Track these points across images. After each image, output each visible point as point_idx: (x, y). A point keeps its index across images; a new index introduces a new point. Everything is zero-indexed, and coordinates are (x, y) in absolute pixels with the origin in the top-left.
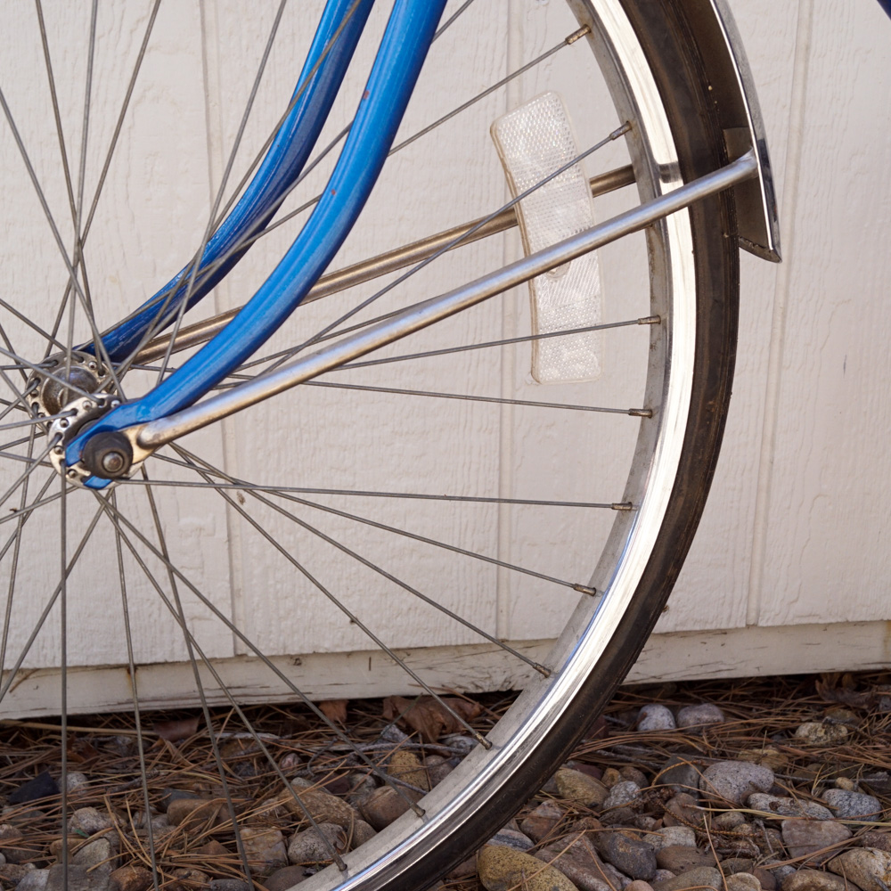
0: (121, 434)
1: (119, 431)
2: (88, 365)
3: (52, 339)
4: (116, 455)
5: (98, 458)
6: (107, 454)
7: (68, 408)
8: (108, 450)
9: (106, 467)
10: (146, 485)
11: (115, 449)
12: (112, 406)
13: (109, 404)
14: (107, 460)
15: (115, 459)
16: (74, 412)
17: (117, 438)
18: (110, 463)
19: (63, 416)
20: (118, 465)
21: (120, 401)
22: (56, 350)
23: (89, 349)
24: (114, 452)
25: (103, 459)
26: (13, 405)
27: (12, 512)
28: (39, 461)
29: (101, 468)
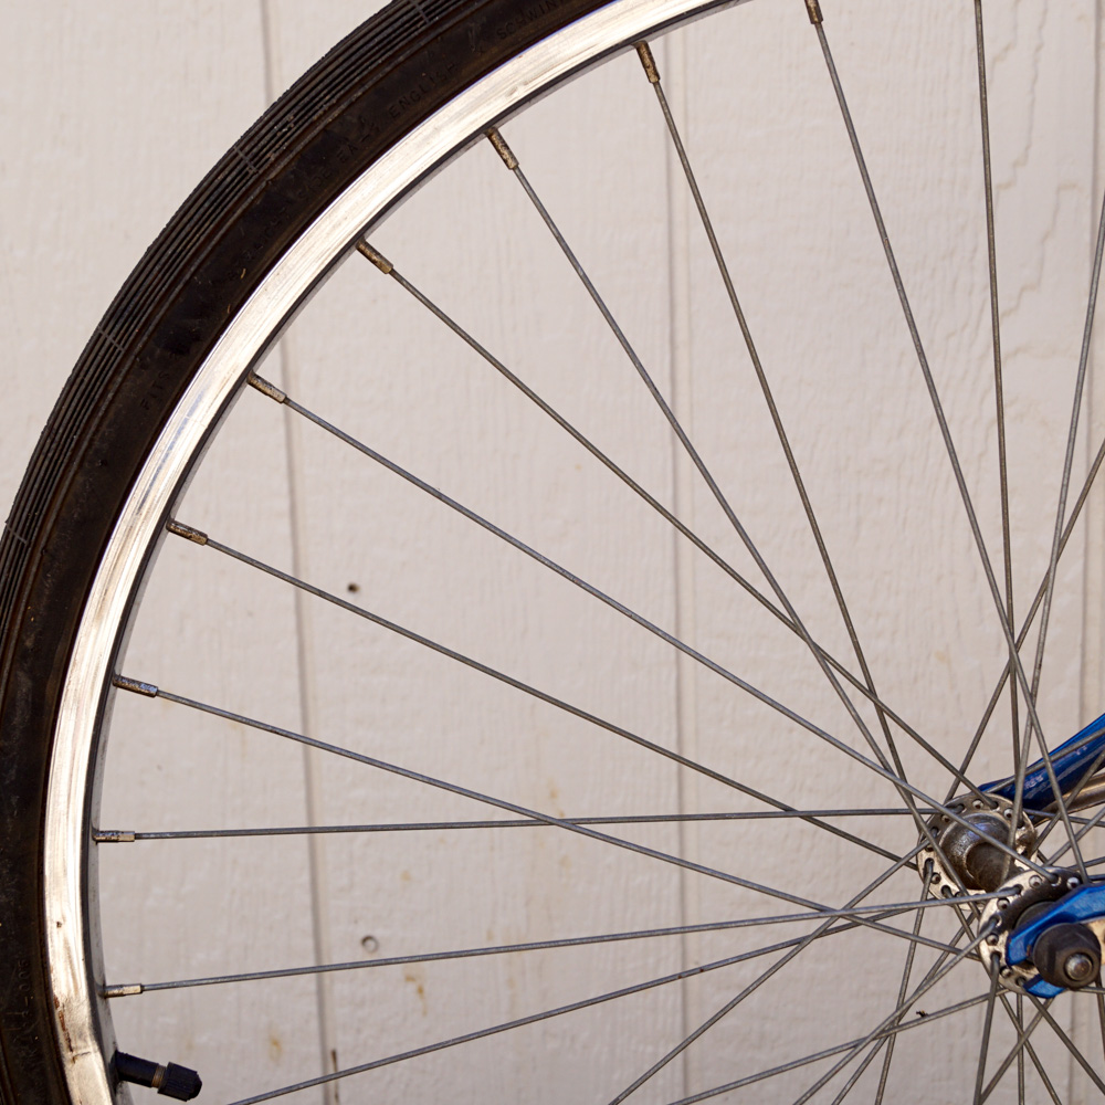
0: (1085, 926)
1: (1083, 922)
2: (1002, 814)
3: (960, 775)
4: (1084, 958)
5: (1059, 960)
6: (1073, 955)
7: (1011, 884)
8: (1073, 950)
9: (1069, 974)
10: (1098, 994)
11: (1083, 950)
12: (1069, 885)
13: (1065, 881)
14: (1072, 965)
15: (1082, 964)
16: (1018, 888)
17: (1081, 932)
18: (1076, 968)
19: (1002, 895)
20: (1085, 972)
21: (1079, 878)
22: (963, 790)
23: (1008, 792)
24: (1082, 954)
25: (1066, 962)
26: (903, 862)
27: (919, 1016)
28: (966, 952)
29: (1062, 974)
